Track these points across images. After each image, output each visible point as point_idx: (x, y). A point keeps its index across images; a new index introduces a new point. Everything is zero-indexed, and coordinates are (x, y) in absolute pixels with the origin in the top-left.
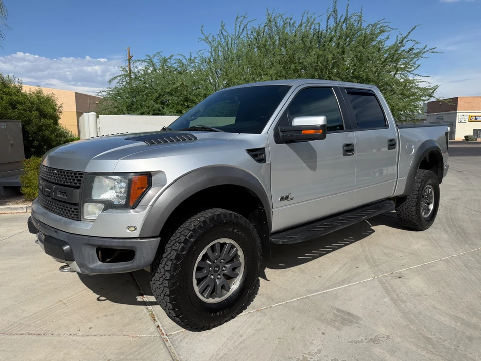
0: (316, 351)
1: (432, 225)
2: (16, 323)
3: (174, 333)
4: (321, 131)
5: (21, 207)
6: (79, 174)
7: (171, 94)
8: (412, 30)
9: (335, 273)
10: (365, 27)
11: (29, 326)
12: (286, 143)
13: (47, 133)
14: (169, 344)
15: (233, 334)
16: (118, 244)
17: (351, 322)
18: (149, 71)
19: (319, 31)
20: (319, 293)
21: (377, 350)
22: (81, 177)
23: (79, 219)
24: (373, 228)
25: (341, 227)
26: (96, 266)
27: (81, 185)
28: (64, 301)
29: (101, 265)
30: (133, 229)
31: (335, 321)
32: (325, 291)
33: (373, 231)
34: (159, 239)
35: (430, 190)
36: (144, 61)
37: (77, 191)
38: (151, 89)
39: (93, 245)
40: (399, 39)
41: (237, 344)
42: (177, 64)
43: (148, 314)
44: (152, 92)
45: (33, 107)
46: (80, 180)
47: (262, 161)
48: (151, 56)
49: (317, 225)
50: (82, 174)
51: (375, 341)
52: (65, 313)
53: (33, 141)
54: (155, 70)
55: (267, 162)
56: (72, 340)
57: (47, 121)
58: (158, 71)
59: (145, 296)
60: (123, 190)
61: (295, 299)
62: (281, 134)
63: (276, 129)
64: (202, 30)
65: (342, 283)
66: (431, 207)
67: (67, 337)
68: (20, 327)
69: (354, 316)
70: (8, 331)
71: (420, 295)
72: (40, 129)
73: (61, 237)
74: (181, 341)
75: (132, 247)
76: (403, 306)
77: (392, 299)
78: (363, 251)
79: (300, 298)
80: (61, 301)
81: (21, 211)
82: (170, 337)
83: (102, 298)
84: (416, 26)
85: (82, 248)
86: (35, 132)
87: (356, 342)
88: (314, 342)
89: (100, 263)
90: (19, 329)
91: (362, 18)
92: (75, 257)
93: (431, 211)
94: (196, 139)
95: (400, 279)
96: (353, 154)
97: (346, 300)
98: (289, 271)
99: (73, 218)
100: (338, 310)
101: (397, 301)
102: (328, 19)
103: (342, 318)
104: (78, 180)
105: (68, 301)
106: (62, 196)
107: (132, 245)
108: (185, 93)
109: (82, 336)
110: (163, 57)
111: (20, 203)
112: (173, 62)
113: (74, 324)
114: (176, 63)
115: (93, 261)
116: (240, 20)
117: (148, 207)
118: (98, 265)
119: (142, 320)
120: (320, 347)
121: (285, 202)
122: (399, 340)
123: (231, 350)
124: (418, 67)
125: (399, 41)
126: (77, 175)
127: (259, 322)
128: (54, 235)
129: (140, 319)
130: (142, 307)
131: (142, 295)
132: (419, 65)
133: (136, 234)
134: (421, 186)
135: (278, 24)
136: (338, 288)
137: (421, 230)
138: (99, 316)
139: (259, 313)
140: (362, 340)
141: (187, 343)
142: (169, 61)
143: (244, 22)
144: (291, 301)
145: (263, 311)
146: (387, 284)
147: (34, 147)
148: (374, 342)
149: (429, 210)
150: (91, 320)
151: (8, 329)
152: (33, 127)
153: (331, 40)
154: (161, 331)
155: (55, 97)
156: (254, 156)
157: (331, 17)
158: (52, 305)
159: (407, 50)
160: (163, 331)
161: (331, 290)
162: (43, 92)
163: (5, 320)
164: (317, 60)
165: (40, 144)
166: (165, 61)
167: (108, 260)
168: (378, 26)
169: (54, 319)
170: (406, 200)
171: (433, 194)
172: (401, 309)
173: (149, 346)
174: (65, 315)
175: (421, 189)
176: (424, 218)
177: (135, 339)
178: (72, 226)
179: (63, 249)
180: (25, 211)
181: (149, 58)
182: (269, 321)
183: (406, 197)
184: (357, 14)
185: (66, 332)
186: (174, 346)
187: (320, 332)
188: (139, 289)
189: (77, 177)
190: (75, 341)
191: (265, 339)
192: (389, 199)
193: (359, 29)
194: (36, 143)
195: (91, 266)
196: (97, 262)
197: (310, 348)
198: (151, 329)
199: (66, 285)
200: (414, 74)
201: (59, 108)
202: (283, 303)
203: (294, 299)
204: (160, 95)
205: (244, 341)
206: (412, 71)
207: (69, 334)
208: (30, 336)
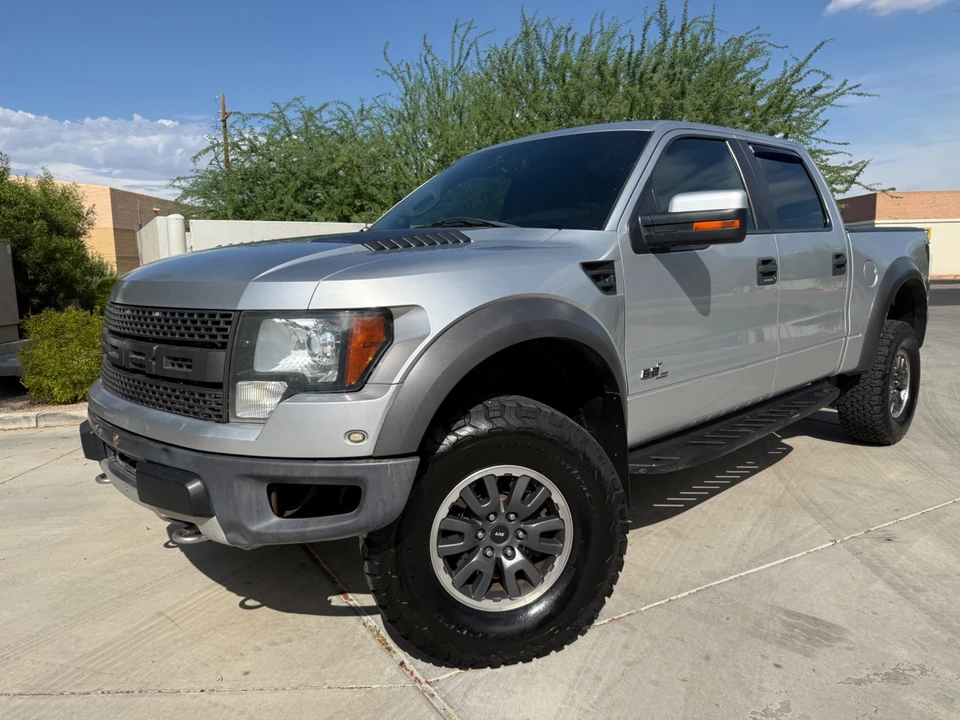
0: (779, 707)
1: (908, 433)
2: (68, 668)
3: (444, 677)
4: (737, 222)
5: (25, 418)
6: (223, 316)
7: (325, 183)
8: (815, 51)
9: (748, 534)
10: (722, 45)
11: (100, 672)
12: (654, 251)
13: (65, 265)
14: (438, 702)
15: (578, 673)
16: (323, 474)
17: (827, 638)
18: (278, 137)
19: (631, 53)
20: (732, 577)
21: (913, 699)
22: (229, 323)
23: (225, 418)
24: (785, 441)
25: (757, 437)
26: (268, 527)
27: (229, 341)
28: (169, 615)
29: (279, 525)
30: (359, 437)
31: (792, 637)
32: (743, 574)
33: (790, 449)
34: (417, 460)
35: (902, 361)
36: (267, 116)
37: (221, 355)
38: (283, 172)
39: (260, 478)
40: (788, 68)
41: (595, 697)
42: (336, 122)
43: (370, 636)
44: (288, 179)
45: (34, 212)
46: (226, 330)
47: (609, 289)
48: (282, 106)
49: (707, 432)
50: (230, 316)
51: (897, 676)
52: (177, 641)
53: (36, 282)
54: (289, 135)
55: (619, 293)
56: (210, 702)
57: (63, 240)
58: (295, 137)
59: (350, 596)
60: (329, 350)
61: (686, 594)
62: (644, 233)
63: (633, 221)
64: (385, 53)
65: (770, 555)
66: (905, 395)
67: (195, 697)
68: (78, 677)
69: (831, 626)
70: (55, 688)
71: (947, 576)
72: (50, 257)
73: (180, 461)
74: (465, 695)
75: (355, 479)
76: (922, 598)
77: (890, 583)
78: (788, 488)
79: (695, 590)
80: (160, 614)
81: (26, 425)
82: (437, 687)
83: (251, 602)
84: (822, 44)
85: (235, 485)
86: (39, 265)
87: (859, 682)
88: (766, 685)
89: (275, 519)
90: (77, 682)
91: (716, 26)
92: (216, 506)
93: (904, 405)
94: (468, 240)
95: (891, 544)
96: (774, 282)
97: (795, 590)
98: (648, 533)
99: (208, 417)
100: (788, 613)
101: (904, 588)
102: (645, 29)
103: (803, 630)
104: (219, 330)
105: (178, 612)
106: (176, 368)
107: (358, 474)
108: (357, 180)
109: (232, 692)
110: (307, 106)
111: (21, 408)
112: (325, 116)
113: (205, 665)
114: (331, 120)
115: (261, 516)
116: (461, 31)
117: (393, 388)
118: (270, 524)
119: (361, 650)
120: (784, 697)
121: (652, 381)
122: (949, 674)
123: (587, 711)
124: (824, 125)
125: (788, 74)
126: (217, 318)
127: (625, 646)
128: (164, 459)
129: (356, 649)
130: (352, 620)
131: (342, 592)
132: (825, 123)
133: (366, 448)
134: (889, 353)
135: (543, 41)
136: (768, 565)
137: (888, 445)
138: (258, 644)
139: (617, 626)
140: (868, 676)
141: (481, 700)
142: (318, 115)
143: (471, 37)
144: (679, 596)
145: (626, 620)
146: (867, 555)
147: (37, 295)
148: (896, 680)
149: (901, 401)
150: (242, 654)
151: (52, 682)
152: (36, 252)
153: (654, 71)
154: (412, 673)
155: (79, 190)
156: (596, 279)
157: (653, 22)
158: (142, 625)
159: (808, 90)
160: (417, 674)
161: (753, 570)
162: (55, 181)
163: (39, 662)
164: (631, 110)
165: (50, 289)
166: (310, 115)
167: (288, 513)
168: (746, 43)
169: (155, 656)
170: (858, 383)
171: (908, 370)
172: (922, 606)
173: (395, 708)
174: (179, 645)
175: (890, 359)
176: (894, 419)
177: (358, 695)
178: (209, 435)
179: (187, 489)
180: (34, 424)
181: (277, 110)
182: (648, 643)
183: (859, 376)
184: (706, 20)
185: (192, 685)
186: (452, 708)
187: (770, 662)
188: (334, 582)
189: (218, 323)
190: (216, 705)
191: (655, 683)
192: (827, 379)
193: (709, 50)
194: (42, 288)
195: (254, 528)
196: (269, 519)
197: (763, 700)
198: (388, 669)
199: (163, 578)
200: (816, 139)
201: (88, 214)
202: (662, 602)
203: (683, 592)
204: (304, 185)
205: (609, 689)
206: (812, 133)
207: (198, 688)
208: (108, 698)
